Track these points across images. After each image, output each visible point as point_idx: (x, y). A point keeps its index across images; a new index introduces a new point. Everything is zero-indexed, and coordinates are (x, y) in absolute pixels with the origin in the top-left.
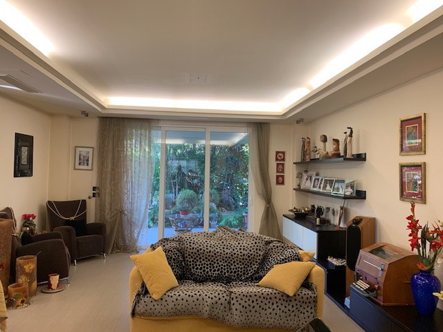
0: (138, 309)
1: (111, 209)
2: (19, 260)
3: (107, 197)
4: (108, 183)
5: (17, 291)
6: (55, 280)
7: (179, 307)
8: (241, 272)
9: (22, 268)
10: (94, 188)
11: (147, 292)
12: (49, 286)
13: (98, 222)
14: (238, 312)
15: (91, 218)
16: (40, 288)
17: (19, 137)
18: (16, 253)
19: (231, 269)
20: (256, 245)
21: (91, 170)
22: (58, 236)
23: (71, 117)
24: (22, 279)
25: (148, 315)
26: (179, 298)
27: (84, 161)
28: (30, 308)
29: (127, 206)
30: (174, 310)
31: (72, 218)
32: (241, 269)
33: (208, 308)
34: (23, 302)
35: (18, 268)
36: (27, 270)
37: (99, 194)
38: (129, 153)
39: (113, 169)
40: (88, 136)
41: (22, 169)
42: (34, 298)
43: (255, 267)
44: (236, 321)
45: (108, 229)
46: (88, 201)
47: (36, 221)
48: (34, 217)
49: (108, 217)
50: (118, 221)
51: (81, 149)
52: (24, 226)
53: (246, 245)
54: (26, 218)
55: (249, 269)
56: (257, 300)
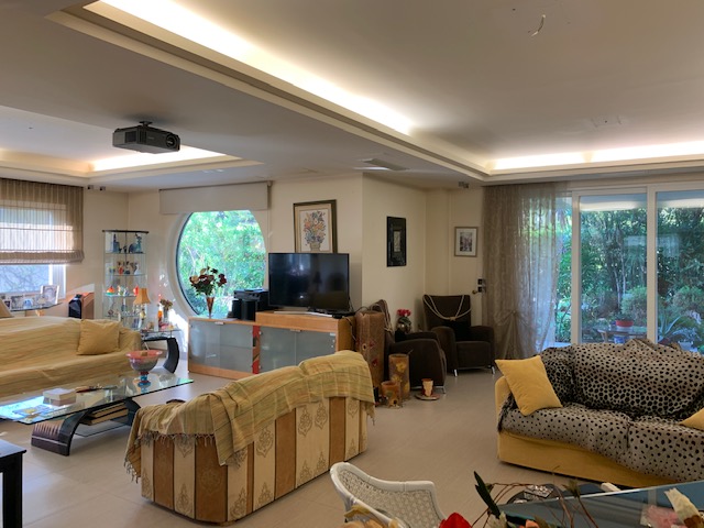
0: (504, 423)
1: (501, 309)
2: (392, 358)
3: (496, 292)
4: (496, 274)
5: (389, 389)
6: (428, 385)
7: (555, 430)
8: (660, 405)
9: (394, 366)
10: (480, 281)
11: (515, 406)
12: (423, 392)
13: (486, 325)
14: (638, 452)
15: (477, 319)
16: (414, 393)
17: (391, 221)
18: (389, 350)
19: (643, 398)
20: (690, 370)
21: (476, 256)
22: (434, 337)
23: (449, 190)
24: (394, 378)
25: (515, 432)
26: (555, 419)
27: (465, 245)
28: (401, 410)
29: (523, 306)
30: (547, 432)
31: (453, 318)
32: (661, 400)
33: (593, 438)
34: (395, 403)
35: (390, 366)
36: (399, 370)
37: (485, 288)
38: (525, 232)
39: (503, 255)
40: (471, 213)
41: (396, 258)
42: (407, 402)
43: (686, 401)
44: (635, 463)
45: (498, 336)
46: (472, 296)
47: (412, 318)
48: (409, 314)
49: (497, 320)
50: (511, 327)
51: (461, 230)
52: (399, 322)
53: (672, 368)
54: (402, 314)
55: (674, 402)
56: (670, 441)
